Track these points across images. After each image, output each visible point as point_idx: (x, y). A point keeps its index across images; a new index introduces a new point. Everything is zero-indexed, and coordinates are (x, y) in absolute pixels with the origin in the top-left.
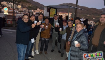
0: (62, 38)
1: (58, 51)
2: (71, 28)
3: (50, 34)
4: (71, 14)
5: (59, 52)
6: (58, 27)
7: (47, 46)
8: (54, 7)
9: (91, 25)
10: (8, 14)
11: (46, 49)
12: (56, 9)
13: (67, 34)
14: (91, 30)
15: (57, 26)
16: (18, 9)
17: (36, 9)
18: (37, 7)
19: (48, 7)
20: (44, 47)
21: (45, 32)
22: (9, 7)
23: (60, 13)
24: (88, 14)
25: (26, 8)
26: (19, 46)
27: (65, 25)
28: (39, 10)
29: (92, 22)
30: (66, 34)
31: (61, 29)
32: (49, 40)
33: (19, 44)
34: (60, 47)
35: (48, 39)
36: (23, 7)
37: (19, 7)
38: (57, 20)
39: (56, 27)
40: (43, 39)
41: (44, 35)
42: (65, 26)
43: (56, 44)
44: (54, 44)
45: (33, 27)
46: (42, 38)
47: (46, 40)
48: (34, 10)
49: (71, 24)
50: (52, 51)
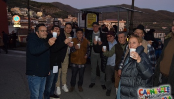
0: (108, 64)
1: (102, 86)
2: (123, 45)
3: (86, 57)
4: (125, 22)
5: (104, 87)
6: (100, 44)
7: (81, 78)
8: (93, 11)
9: (160, 39)
10: (20, 26)
11: (80, 84)
12: (98, 14)
13: (116, 56)
14: (160, 47)
15: (98, 43)
16: (37, 18)
17: (67, 17)
18: (68, 14)
19: (82, 10)
20: (77, 79)
21: (77, 53)
22: (24, 16)
23: (107, 21)
24: (154, 21)
25: (50, 16)
26: (31, 79)
27: (111, 40)
28: (71, 18)
29: (161, 35)
30: (114, 55)
31: (104, 47)
32: (85, 67)
33: (31, 77)
34: (105, 79)
35: (83, 66)
36: (45, 14)
37: (40, 14)
38: (99, 32)
39: (96, 44)
40: (74, 66)
41: (76, 58)
42: (112, 42)
43: (98, 74)
44: (94, 74)
45: (51, 45)
46: (72, 64)
47: (80, 66)
48: (63, 18)
49: (123, 39)
50: (92, 86)
